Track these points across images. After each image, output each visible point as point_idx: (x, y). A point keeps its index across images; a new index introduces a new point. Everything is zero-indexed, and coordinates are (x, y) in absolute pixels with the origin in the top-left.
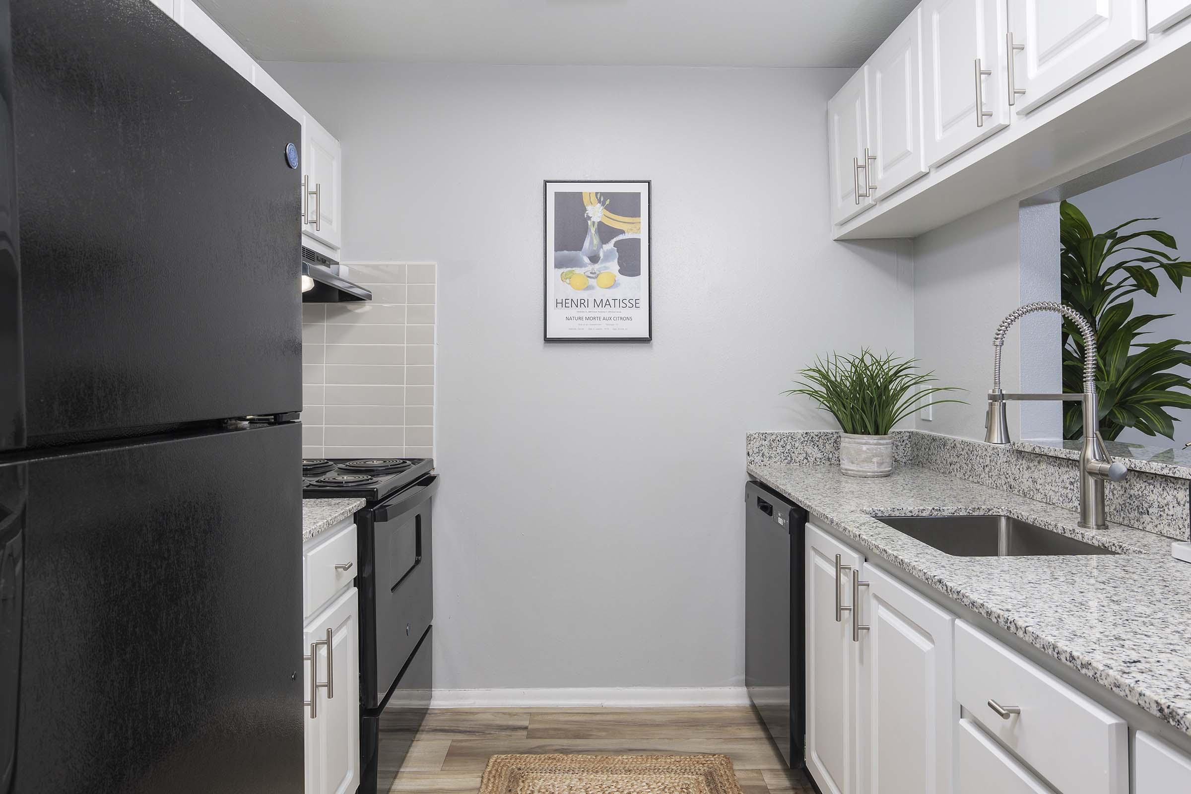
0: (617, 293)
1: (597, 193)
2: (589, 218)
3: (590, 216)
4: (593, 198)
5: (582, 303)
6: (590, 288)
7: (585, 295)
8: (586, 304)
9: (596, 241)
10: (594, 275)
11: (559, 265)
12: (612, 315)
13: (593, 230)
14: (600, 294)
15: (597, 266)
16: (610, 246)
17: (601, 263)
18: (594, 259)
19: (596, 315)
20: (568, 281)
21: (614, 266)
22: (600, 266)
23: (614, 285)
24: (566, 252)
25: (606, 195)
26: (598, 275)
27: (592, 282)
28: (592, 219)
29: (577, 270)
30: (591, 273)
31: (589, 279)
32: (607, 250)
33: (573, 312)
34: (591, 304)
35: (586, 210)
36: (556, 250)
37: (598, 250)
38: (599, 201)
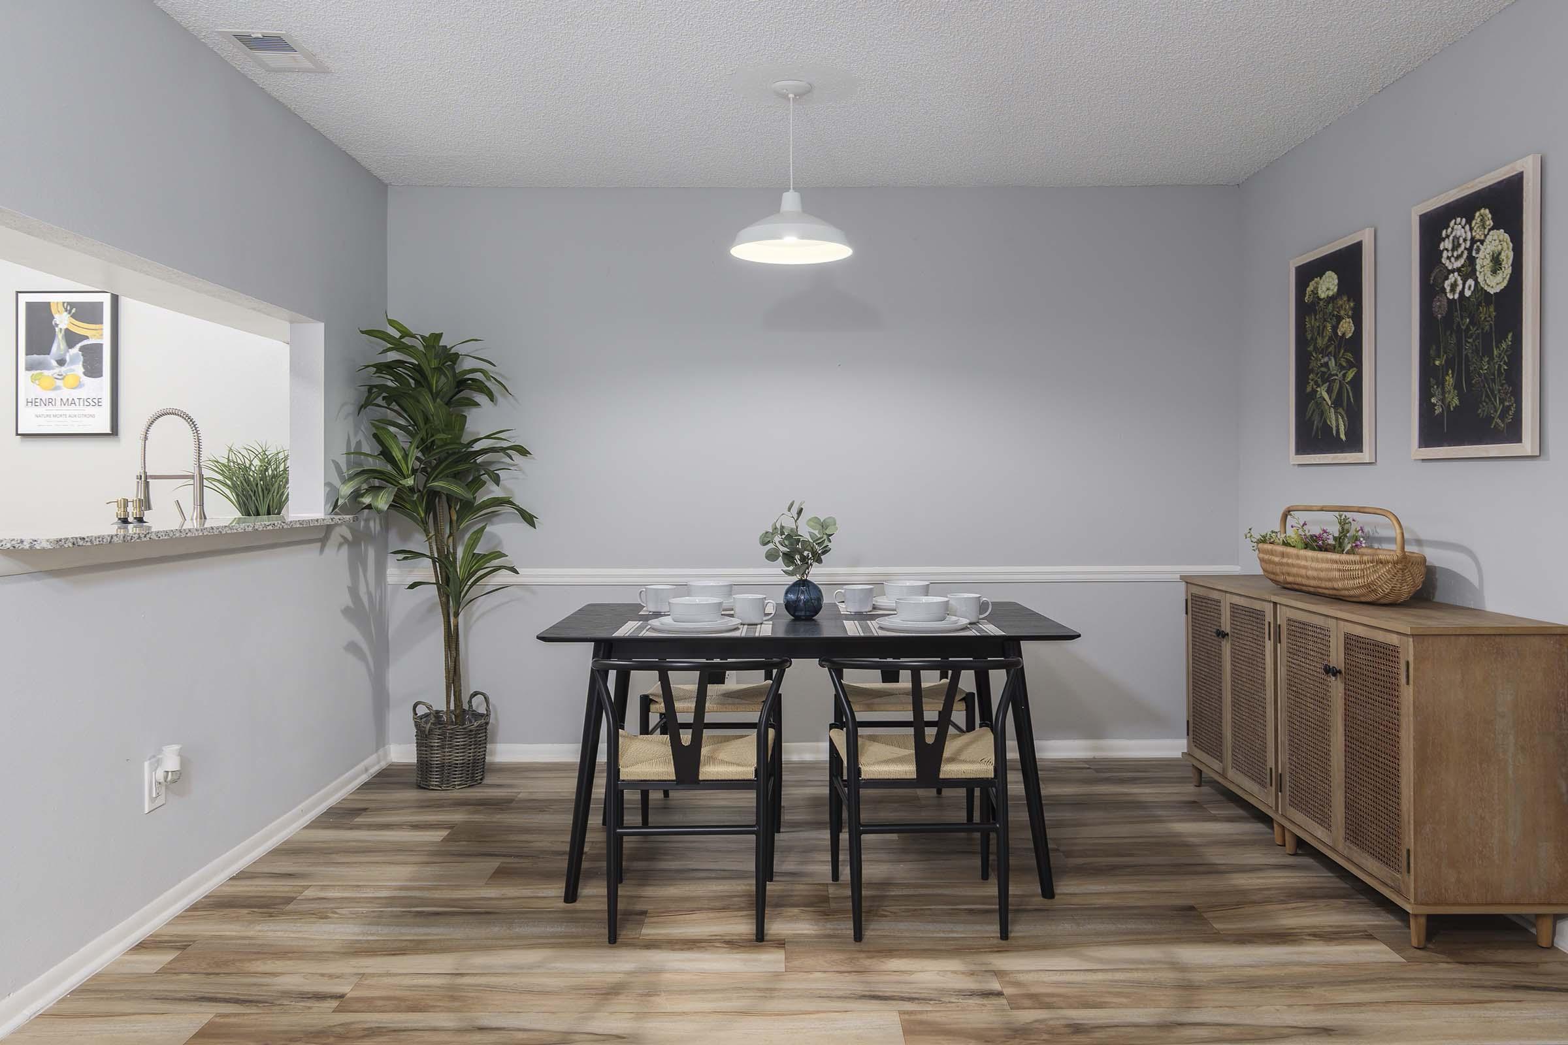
0: (82, 393)
1: (64, 303)
2: (57, 325)
3: (58, 323)
4: (61, 308)
5: (50, 402)
6: (57, 388)
7: (52, 394)
8: (53, 403)
9: (63, 345)
10: (61, 377)
11: (29, 367)
12: (76, 413)
13: (60, 336)
14: (66, 393)
15: (63, 369)
16: (75, 350)
17: (68, 365)
18: (61, 362)
19: (65, 412)
20: (37, 382)
21: (79, 369)
22: (65, 369)
23: (80, 385)
24: (35, 356)
25: (72, 305)
26: (65, 377)
27: (59, 383)
28: (60, 326)
29: (46, 373)
30: (58, 375)
31: (57, 381)
32: (73, 354)
33: (41, 410)
34: (58, 403)
35: (54, 318)
36: (27, 354)
37: (65, 354)
38: (66, 310)
